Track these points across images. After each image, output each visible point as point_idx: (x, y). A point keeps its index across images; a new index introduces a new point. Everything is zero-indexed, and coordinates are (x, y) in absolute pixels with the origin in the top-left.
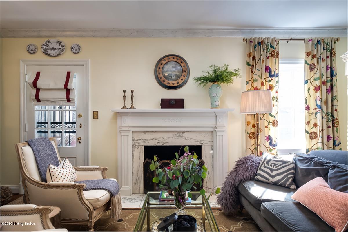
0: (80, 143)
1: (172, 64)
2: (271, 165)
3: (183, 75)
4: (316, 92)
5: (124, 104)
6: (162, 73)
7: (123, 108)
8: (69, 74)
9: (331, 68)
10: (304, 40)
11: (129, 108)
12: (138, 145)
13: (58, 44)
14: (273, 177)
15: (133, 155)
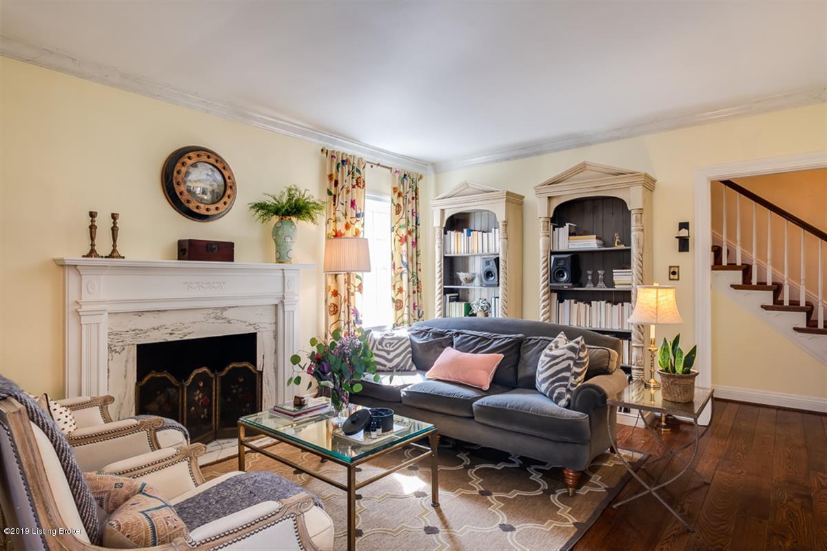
1: (207, 170)
2: (386, 346)
3: (226, 195)
4: (401, 245)
5: (91, 245)
6: (185, 182)
7: (89, 255)
9: (416, 212)
10: (391, 168)
11: (106, 257)
12: (121, 343)
14: (390, 361)
15: (108, 372)
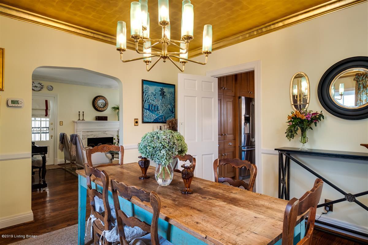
0: (52, 138)
1: (102, 100)
3: (106, 106)
6: (97, 104)
7: (79, 120)
8: (46, 101)
11: (82, 120)
12: (84, 137)
13: (39, 84)
